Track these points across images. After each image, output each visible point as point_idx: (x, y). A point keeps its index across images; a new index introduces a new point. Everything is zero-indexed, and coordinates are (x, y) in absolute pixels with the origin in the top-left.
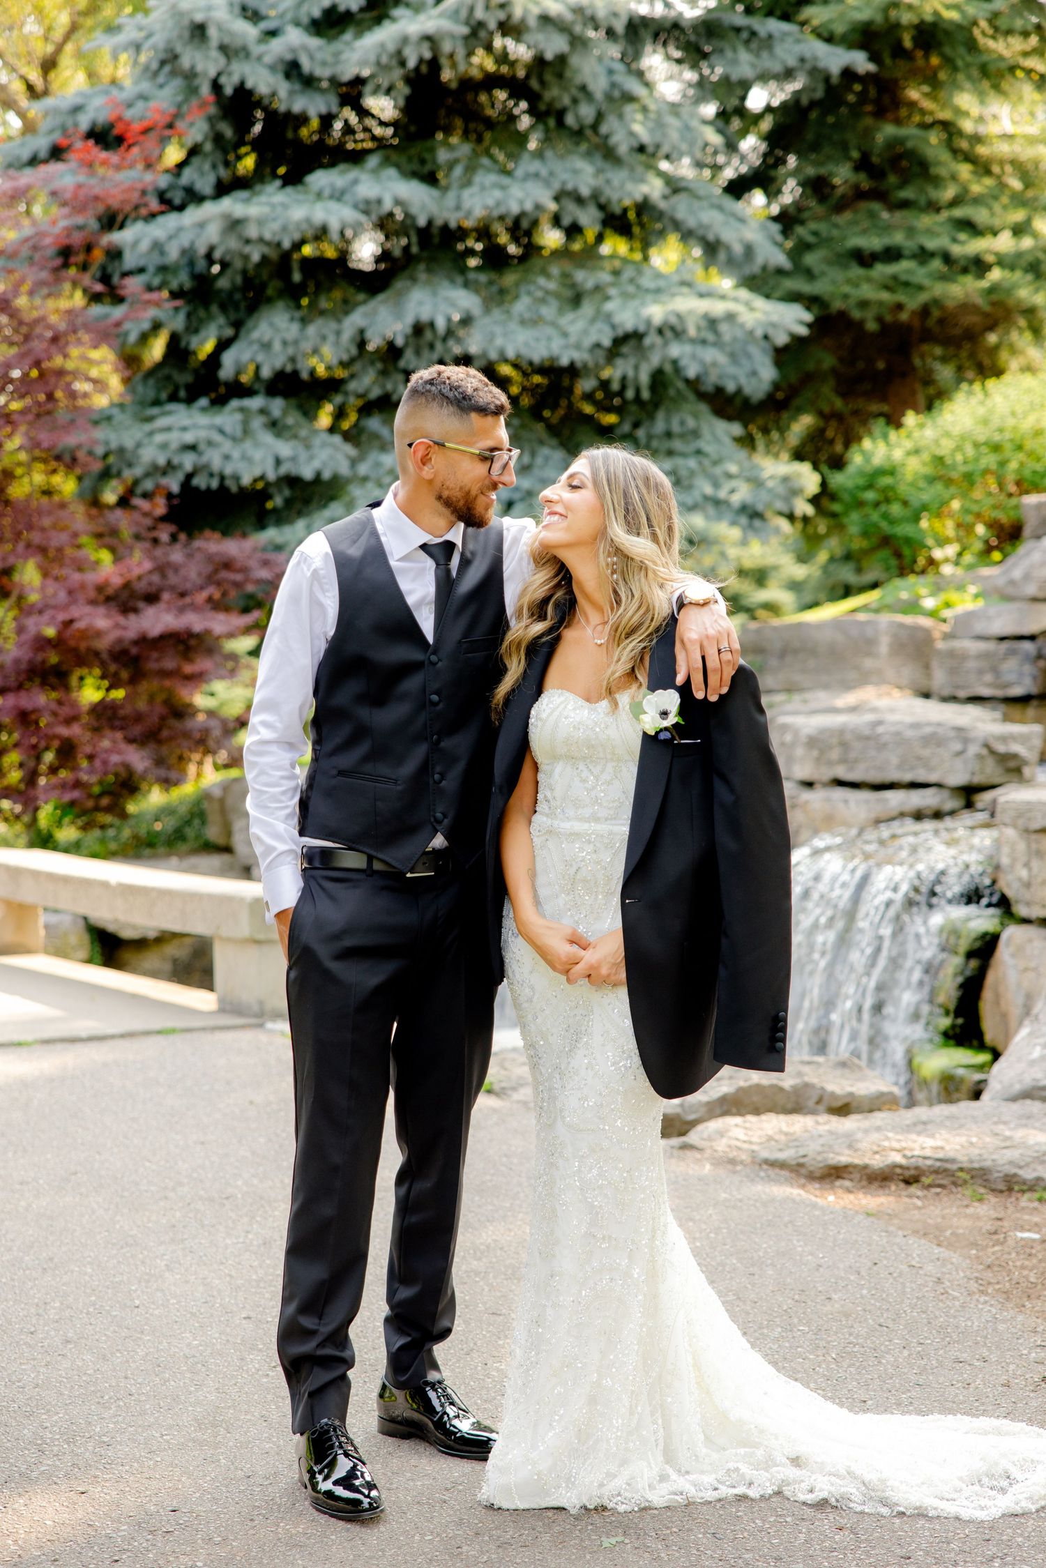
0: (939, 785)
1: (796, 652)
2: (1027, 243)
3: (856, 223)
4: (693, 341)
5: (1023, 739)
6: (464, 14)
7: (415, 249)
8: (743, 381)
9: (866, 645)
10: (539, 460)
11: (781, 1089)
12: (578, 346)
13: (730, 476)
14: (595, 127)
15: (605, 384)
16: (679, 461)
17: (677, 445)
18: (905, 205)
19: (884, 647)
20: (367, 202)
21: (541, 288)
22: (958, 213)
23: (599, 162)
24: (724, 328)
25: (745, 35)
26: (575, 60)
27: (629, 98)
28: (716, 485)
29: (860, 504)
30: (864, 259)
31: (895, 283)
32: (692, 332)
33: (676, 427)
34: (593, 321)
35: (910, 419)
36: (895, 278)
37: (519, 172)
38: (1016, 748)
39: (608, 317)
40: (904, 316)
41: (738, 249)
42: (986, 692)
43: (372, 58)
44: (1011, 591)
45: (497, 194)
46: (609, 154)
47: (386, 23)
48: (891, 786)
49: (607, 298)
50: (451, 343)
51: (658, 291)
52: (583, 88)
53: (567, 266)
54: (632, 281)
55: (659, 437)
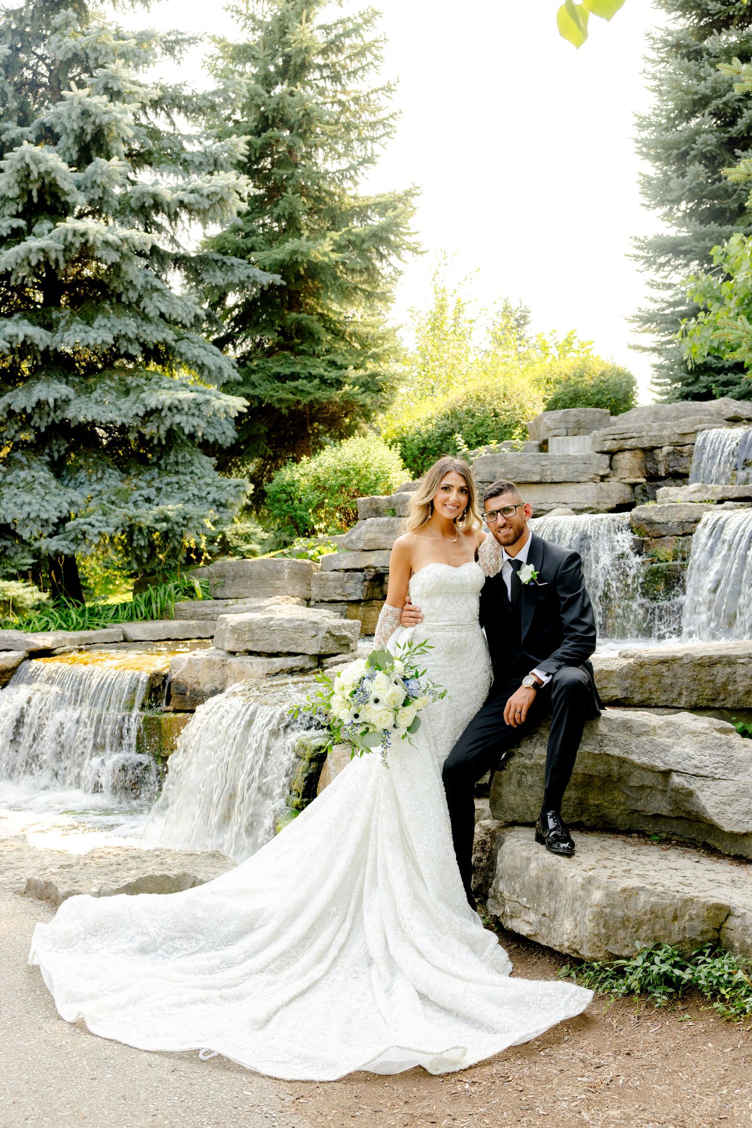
0: (304, 654)
1: (241, 577)
2: (361, 372)
3: (278, 361)
4: (187, 414)
5: (350, 628)
6: (62, 238)
7: (40, 363)
8: (218, 437)
9: (276, 573)
10: (107, 476)
11: (169, 877)
12: (126, 416)
13: (208, 485)
14: (138, 303)
15: (141, 436)
16: (181, 477)
17: (181, 468)
18: (302, 353)
19: (286, 576)
20: (11, 336)
21: (108, 386)
22: (328, 357)
23: (140, 321)
24: (203, 408)
25: (219, 264)
26: (124, 267)
27: (157, 290)
28: (200, 489)
29: (279, 501)
30: (281, 378)
31: (296, 391)
32: (186, 409)
33: (180, 460)
34: (134, 403)
35: (304, 458)
36: (296, 388)
37: (96, 324)
38: (345, 633)
39: (143, 400)
40: (300, 407)
41: (213, 368)
42: (338, 598)
43: (13, 260)
44: (350, 545)
45: (83, 335)
46: (146, 318)
47: (23, 243)
48: (277, 655)
49: (144, 391)
50: (59, 412)
51: (170, 388)
52: (131, 282)
53: (123, 376)
54: (156, 383)
55: (171, 464)
